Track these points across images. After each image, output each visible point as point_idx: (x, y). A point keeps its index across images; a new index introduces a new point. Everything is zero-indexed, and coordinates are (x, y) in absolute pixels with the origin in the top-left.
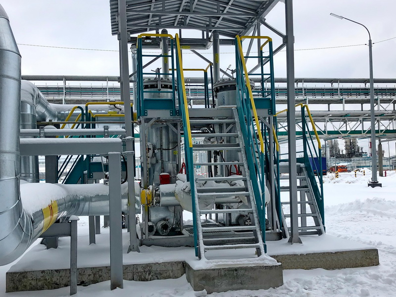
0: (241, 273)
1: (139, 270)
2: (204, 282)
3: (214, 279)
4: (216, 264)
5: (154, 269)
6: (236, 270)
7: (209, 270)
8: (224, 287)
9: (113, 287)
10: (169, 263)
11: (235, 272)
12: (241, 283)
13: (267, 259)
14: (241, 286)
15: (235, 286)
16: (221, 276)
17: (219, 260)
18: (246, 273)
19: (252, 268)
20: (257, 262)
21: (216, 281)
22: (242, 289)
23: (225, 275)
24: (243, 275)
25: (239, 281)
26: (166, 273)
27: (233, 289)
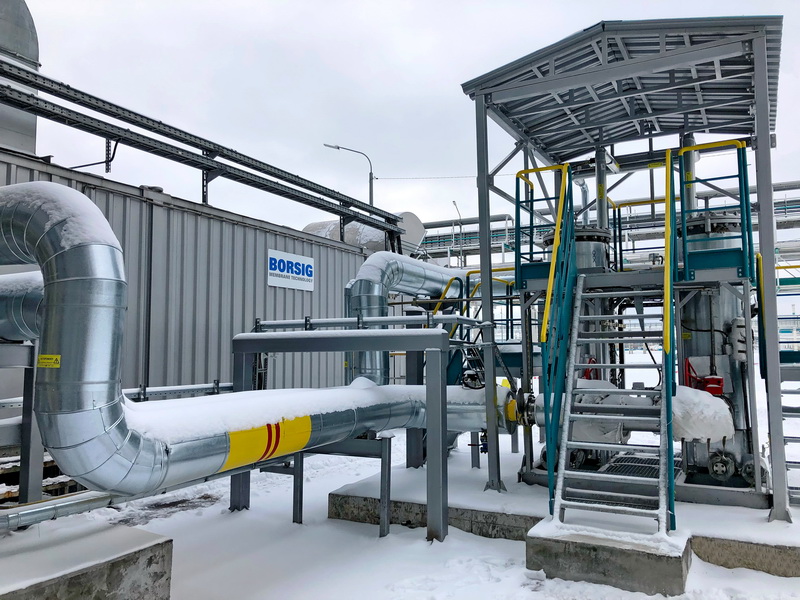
0: (603, 555)
1: (479, 519)
2: (541, 558)
3: (557, 556)
4: (576, 533)
5: (500, 521)
6: (595, 549)
7: (550, 540)
8: (573, 572)
9: (430, 537)
10: (521, 517)
11: (593, 553)
12: (604, 574)
13: (665, 541)
14: (604, 579)
15: (592, 575)
16: (570, 554)
17: (583, 527)
18: (613, 559)
19: (623, 552)
20: (646, 543)
21: (560, 560)
22: (606, 583)
23: (576, 554)
24: (607, 560)
25: (601, 569)
26: (517, 531)
27: (589, 581)
